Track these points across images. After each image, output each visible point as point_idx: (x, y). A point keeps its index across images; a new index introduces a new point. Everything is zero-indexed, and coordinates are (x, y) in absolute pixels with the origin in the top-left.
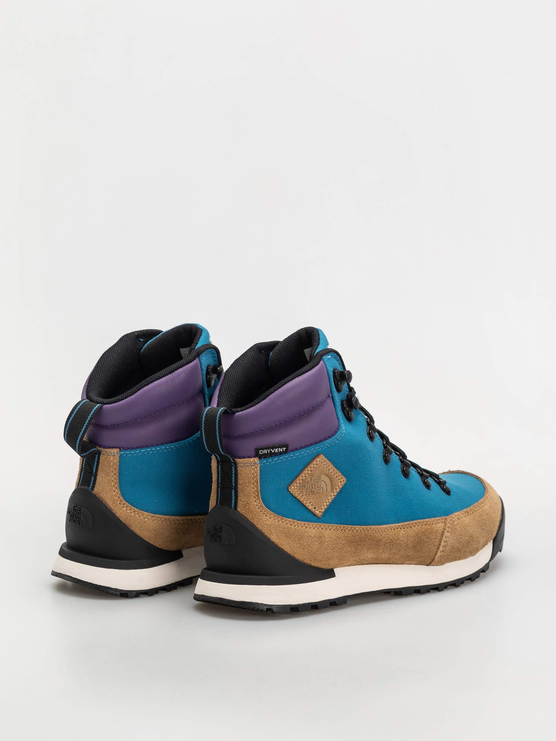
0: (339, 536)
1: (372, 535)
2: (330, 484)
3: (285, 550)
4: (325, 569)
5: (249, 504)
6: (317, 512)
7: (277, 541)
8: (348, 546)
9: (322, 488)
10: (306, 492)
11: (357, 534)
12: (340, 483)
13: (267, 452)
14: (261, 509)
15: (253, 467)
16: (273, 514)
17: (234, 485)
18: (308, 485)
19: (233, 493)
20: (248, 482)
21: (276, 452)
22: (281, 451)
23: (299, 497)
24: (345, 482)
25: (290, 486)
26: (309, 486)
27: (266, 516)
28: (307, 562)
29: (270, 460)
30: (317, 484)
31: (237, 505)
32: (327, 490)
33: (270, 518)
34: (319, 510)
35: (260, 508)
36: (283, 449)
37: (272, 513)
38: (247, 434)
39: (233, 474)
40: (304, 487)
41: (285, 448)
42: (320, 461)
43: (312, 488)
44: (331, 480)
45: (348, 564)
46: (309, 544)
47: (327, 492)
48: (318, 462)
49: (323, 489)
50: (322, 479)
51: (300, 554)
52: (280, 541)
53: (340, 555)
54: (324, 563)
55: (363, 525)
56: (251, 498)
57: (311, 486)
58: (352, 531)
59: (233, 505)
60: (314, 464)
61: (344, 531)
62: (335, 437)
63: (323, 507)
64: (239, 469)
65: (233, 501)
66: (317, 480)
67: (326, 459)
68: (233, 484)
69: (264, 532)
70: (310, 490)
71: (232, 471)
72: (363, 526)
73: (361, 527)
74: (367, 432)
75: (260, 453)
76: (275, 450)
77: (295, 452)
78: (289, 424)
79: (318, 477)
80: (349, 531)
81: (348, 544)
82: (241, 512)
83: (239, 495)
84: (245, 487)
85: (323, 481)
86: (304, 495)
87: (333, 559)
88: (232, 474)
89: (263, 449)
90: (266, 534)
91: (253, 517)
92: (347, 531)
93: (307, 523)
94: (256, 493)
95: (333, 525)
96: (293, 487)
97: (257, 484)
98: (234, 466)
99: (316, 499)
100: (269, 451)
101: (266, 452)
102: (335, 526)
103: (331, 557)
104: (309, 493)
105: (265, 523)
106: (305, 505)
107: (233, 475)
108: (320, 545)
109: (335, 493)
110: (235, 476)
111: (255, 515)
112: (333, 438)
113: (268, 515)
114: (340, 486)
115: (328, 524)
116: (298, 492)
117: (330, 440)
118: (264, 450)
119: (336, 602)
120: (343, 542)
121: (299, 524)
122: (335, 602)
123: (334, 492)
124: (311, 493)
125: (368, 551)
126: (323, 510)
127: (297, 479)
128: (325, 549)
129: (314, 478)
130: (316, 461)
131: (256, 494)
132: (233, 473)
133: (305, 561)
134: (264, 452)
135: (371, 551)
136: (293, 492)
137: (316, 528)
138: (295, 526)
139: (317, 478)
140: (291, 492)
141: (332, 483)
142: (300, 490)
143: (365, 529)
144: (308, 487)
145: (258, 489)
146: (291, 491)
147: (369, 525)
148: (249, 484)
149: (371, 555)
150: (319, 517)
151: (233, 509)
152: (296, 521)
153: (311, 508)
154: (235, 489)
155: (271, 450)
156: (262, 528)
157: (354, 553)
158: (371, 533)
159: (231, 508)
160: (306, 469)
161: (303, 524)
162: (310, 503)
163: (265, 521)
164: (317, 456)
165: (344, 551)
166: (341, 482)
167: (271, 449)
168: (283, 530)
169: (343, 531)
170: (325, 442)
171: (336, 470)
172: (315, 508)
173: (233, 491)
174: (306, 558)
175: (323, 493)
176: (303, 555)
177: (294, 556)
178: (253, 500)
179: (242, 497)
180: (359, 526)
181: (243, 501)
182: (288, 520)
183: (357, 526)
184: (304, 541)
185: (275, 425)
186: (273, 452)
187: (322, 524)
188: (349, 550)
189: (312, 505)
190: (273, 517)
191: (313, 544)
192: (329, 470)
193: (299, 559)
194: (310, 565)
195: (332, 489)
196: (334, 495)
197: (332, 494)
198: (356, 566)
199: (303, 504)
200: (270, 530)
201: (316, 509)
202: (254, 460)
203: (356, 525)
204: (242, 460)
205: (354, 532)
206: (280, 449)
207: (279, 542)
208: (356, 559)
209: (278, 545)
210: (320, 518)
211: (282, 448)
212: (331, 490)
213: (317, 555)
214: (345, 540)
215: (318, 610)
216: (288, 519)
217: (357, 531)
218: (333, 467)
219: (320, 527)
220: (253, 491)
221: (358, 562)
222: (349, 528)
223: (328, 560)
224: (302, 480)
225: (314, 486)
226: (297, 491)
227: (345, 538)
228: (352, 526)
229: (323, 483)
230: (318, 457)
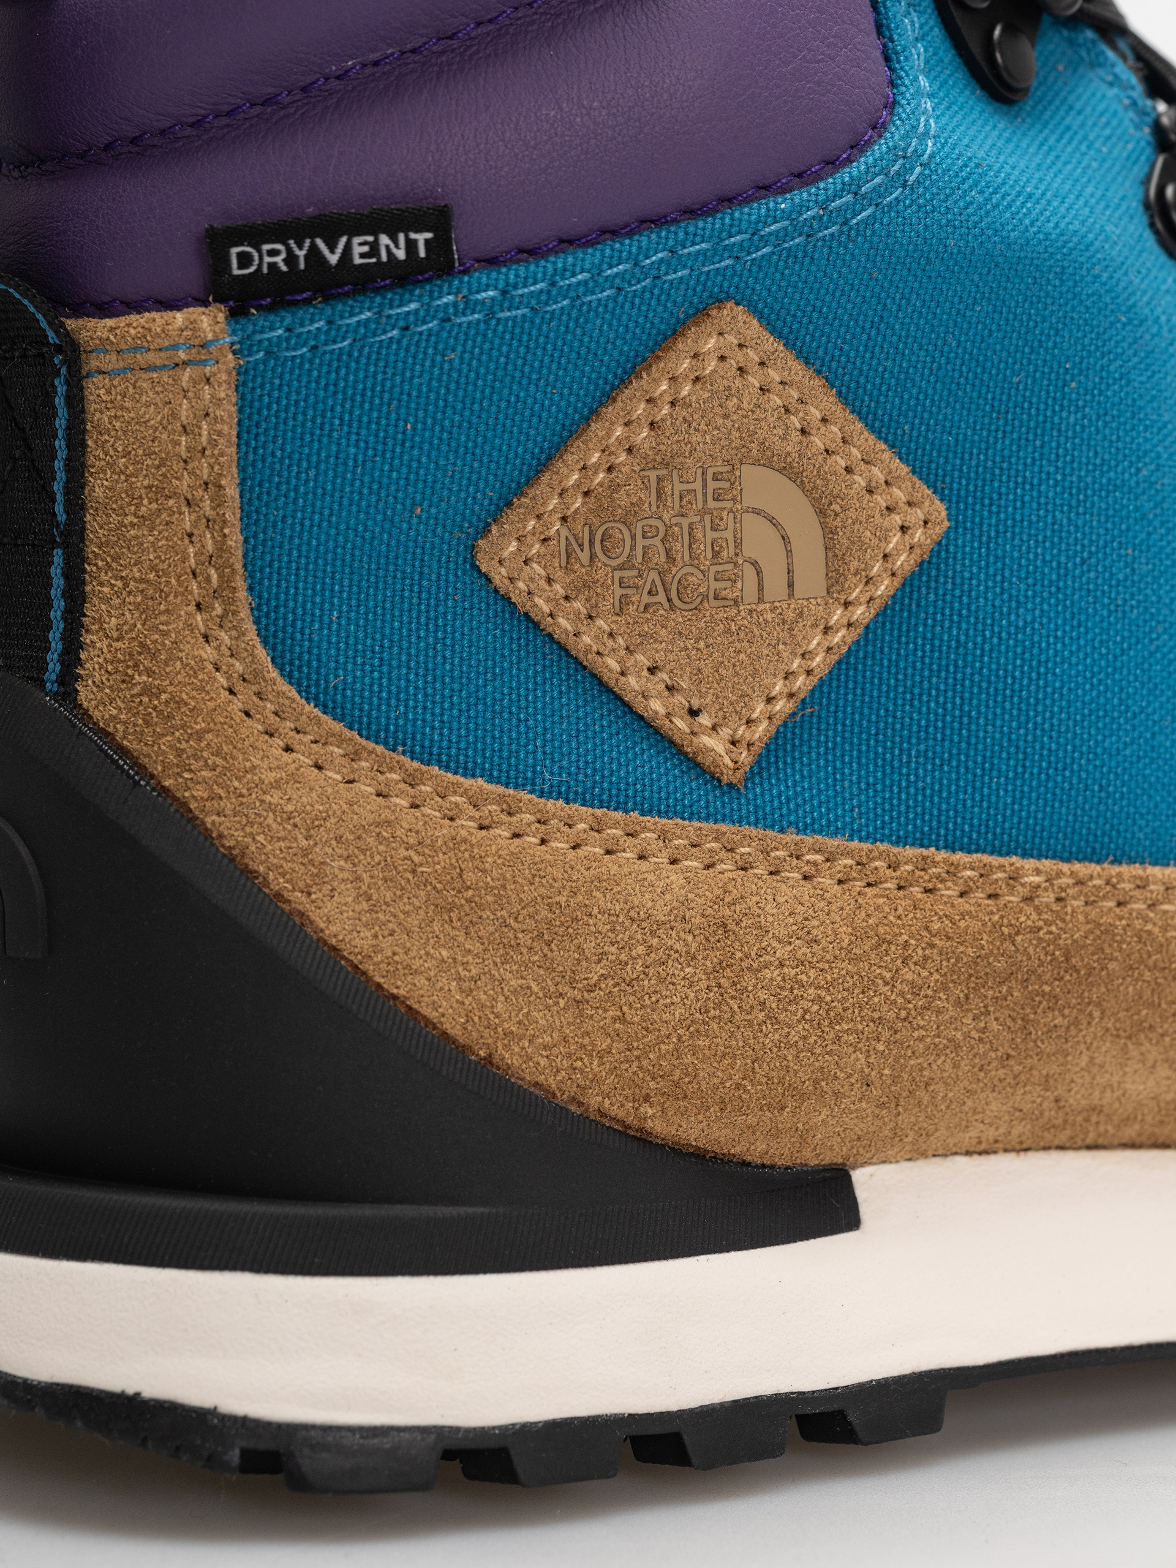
0: (881, 930)
1: (1149, 933)
2: (820, 543)
3: (427, 1011)
4: (772, 1167)
5: (154, 657)
6: (714, 745)
7: (357, 942)
8: (958, 1003)
9: (755, 564)
10: (619, 592)
11: (1029, 917)
12: (896, 538)
13: (291, 259)
14: (246, 696)
15: (186, 375)
16: (341, 741)
17: (62, 517)
18: (633, 537)
19: (56, 571)
20: (150, 487)
21: (358, 261)
22: (401, 254)
23: (562, 621)
24: (938, 531)
25: (486, 530)
26: (640, 542)
27: (288, 749)
28: (615, 1111)
29: (312, 321)
30: (711, 535)
31: (79, 662)
32: (791, 585)
33: (319, 768)
34: (726, 732)
35: (239, 687)
36: (411, 245)
37: (338, 727)
38: (163, 132)
39: (60, 433)
40: (605, 551)
41: (429, 235)
42: (722, 358)
43: (670, 558)
44: (821, 513)
45: (968, 1137)
46: (629, 973)
47: (791, 595)
48: (711, 365)
49: (759, 572)
50: (749, 501)
51: (545, 1047)
52: (386, 944)
53: (886, 1072)
54: (752, 1120)
55: (1086, 859)
56: (167, 611)
57: (656, 541)
58: (990, 897)
59: (54, 666)
60: (673, 379)
61: (927, 891)
62: (845, 175)
63: (760, 708)
64: (96, 390)
65: (55, 637)
66: (711, 504)
67: (770, 343)
68: (59, 508)
69: (261, 869)
70: (654, 575)
71: (55, 415)
72: (1077, 866)
73: (1065, 867)
74: (1147, 191)
75: (236, 272)
76: (348, 248)
77: (511, 273)
78: (471, 56)
79: (715, 479)
80: (962, 895)
81: (958, 992)
82: (96, 714)
83: (88, 588)
84: (133, 525)
85: (757, 512)
86: (607, 605)
87: (830, 1100)
88: (55, 436)
89: (256, 235)
90: (277, 883)
91: (179, 753)
92: (950, 891)
93: (618, 815)
94: (213, 571)
95: (833, 843)
96: (514, 543)
97: (219, 502)
98: (64, 371)
99: (702, 645)
100: (301, 253)
101: (279, 259)
102: (849, 854)
103: (816, 1082)
104: (646, 599)
105: (274, 798)
106: (612, 683)
107: (60, 443)
108: (719, 986)
109: (859, 612)
110: (68, 447)
111: (199, 736)
112: (830, 184)
113: (301, 742)
114: (903, 562)
115: (791, 837)
116: (557, 587)
117: (801, 195)
118: (266, 247)
119: (850, 1418)
120: (909, 976)
121: (553, 822)
122: (841, 1413)
123: (847, 604)
124: (661, 597)
125: (1124, 1049)
126: (761, 730)
127: (541, 488)
128: (761, 1016)
129: (679, 487)
130: (696, 356)
131: (208, 579)
132: (60, 423)
133: (594, 1101)
134: (267, 259)
135: (1154, 1053)
136: (511, 580)
137: (697, 859)
138: (516, 835)
139: (712, 485)
140: (497, 580)
141: (829, 533)
142: (567, 569)
143: (1098, 888)
144: (633, 547)
145: (221, 547)
146: (499, 575)
147: (1131, 861)
148: (154, 506)
149: (1151, 1083)
150: (725, 780)
151: (55, 695)
152: (525, 796)
153: (662, 711)
154: (66, 546)
155: (314, 250)
156: (248, 840)
157: (1009, 1056)
158: (1146, 920)
159: (40, 683)
160: (610, 411)
161: (582, 826)
162: (652, 670)
163: (277, 785)
164: (700, 313)
165: (921, 1039)
166: (903, 529)
167: (319, 242)
168: (416, 859)
169: (915, 890)
170: (758, 209)
171: (865, 439)
172: (694, 713)
173: (56, 560)
174: (595, 1078)
175: (760, 600)
176: (569, 1056)
177: (496, 1059)
178: (191, 628)
179: (107, 600)
180: (1047, 864)
181: (115, 635)
182: (458, 785)
183: (1030, 864)
184: (589, 947)
185: (364, 66)
186: (333, 259)
187: (747, 830)
188: (967, 1036)
189: (670, 688)
190: (345, 761)
191: (661, 980)
192: (803, 431)
193: (537, 1084)
194: (641, 1130)
195: (835, 581)
196: (849, 625)
197: (837, 615)
198: (1042, 1155)
199: (601, 682)
200: (306, 852)
201: (705, 720)
202: (192, 325)
203: (1025, 855)
204: (110, 322)
205: (1001, 902)
206: (384, 240)
207: (377, 949)
208: (1027, 1107)
209: (369, 967)
210: (730, 785)
211: (401, 237)
212: (823, 584)
213: (689, 1059)
214: (926, 958)
215: (688, 1469)
216: (459, 778)
217: (1028, 899)
218: (838, 411)
219: (723, 854)
220: (184, 559)
221: (1050, 1127)
222: (969, 873)
223: (791, 1104)
224: (586, 494)
225: (680, 549)
226: (549, 581)
227: (932, 946)
228: (987, 858)
229: (754, 527)
230: (707, 326)
